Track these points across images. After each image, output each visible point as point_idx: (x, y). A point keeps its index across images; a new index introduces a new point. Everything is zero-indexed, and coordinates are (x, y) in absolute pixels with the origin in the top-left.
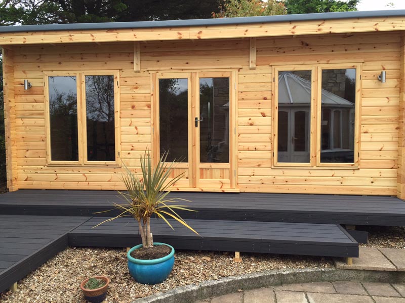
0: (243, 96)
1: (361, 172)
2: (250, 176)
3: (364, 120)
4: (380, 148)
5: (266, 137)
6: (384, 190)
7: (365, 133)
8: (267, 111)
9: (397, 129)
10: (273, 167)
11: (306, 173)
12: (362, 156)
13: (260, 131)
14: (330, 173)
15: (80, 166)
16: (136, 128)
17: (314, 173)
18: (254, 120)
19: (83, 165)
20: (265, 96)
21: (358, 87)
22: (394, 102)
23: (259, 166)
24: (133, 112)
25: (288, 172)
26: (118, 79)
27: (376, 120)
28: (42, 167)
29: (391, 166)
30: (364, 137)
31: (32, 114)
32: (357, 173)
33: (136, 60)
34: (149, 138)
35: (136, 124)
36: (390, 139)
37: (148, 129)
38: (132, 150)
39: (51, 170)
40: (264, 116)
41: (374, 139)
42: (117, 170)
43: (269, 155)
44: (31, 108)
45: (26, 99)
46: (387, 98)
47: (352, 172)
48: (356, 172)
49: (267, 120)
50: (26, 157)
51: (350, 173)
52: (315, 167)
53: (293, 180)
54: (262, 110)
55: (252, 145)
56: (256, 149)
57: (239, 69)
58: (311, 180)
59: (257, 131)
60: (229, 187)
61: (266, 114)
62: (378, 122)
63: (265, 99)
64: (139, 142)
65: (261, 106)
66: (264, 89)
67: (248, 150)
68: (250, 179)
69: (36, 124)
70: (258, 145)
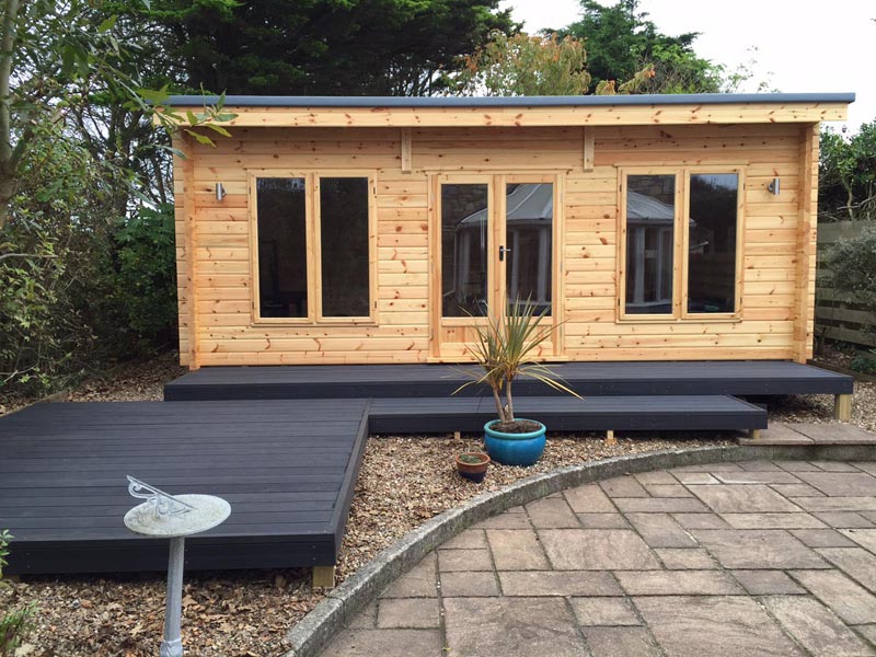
0: (573, 212)
1: (745, 327)
2: (583, 336)
3: (749, 249)
4: (770, 291)
5: (609, 276)
6: (775, 352)
7: (750, 268)
8: (610, 236)
9: (793, 262)
10: (618, 322)
11: (666, 329)
12: (745, 303)
13: (599, 267)
14: (701, 329)
15: (309, 325)
16: (404, 263)
17: (678, 329)
18: (591, 250)
19: (315, 324)
20: (607, 212)
21: (740, 201)
22: (790, 223)
23: (597, 320)
24: (399, 237)
25: (640, 329)
26: (375, 184)
27: (766, 249)
28: (243, 328)
29: (785, 316)
30: (749, 275)
31: (227, 241)
32: (739, 328)
33: (406, 154)
34: (424, 278)
35: (404, 257)
36: (784, 277)
37: (423, 265)
38: (396, 298)
39: (260, 333)
40: (604, 242)
41: (763, 277)
42: (372, 332)
43: (611, 303)
44: (225, 230)
45: (217, 216)
46: (781, 217)
47: (731, 326)
48: (737, 325)
49: (610, 250)
50: (214, 312)
51: (728, 328)
52: (679, 321)
53: (649, 341)
54: (601, 235)
55: (587, 289)
56: (592, 295)
57: (568, 171)
58: (673, 340)
59: (594, 267)
60: (551, 353)
61: (608, 241)
62: (768, 252)
63: (607, 217)
64: (407, 285)
65: (601, 228)
66: (604, 202)
67: (581, 295)
68: (584, 340)
69: (233, 258)
70: (596, 289)
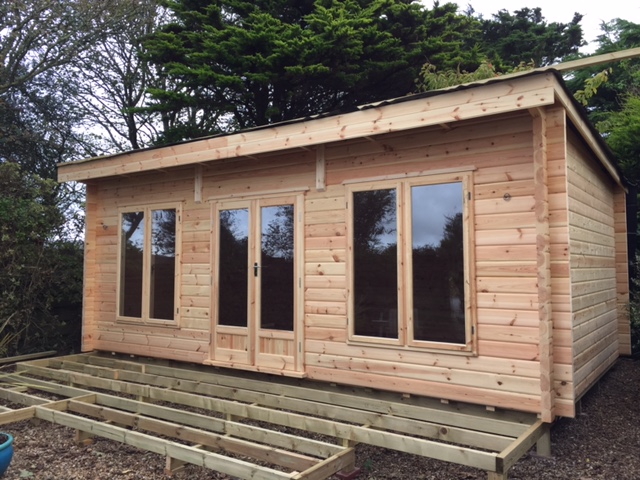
0: (311, 230)
1: (483, 363)
2: (320, 354)
4: (510, 320)
5: (340, 294)
6: (522, 400)
7: (483, 291)
8: (341, 253)
9: (537, 285)
11: (393, 355)
12: (479, 334)
13: (332, 285)
14: (431, 359)
15: (142, 324)
16: (196, 277)
17: (406, 357)
18: (325, 267)
19: (146, 324)
20: (338, 230)
21: (465, 212)
22: (531, 236)
23: (331, 338)
24: (194, 255)
25: (370, 352)
26: (180, 214)
27: (502, 268)
28: (112, 323)
29: (533, 355)
30: (483, 300)
31: (108, 259)
32: (474, 363)
34: (207, 290)
35: (196, 271)
36: (527, 305)
38: (191, 306)
39: (120, 328)
40: (337, 261)
41: (500, 304)
42: (176, 333)
43: (342, 322)
44: (108, 251)
45: (105, 241)
46: (519, 230)
47: (465, 360)
48: (472, 360)
49: (341, 267)
50: (101, 310)
51: (462, 362)
52: (406, 348)
53: (378, 367)
54: (334, 252)
55: (322, 306)
56: (327, 313)
57: (306, 193)
58: (401, 369)
59: (328, 285)
60: (293, 368)
61: (340, 258)
62: (505, 272)
63: (338, 234)
64: (197, 295)
65: (333, 245)
66: (336, 220)
67: (318, 312)
68: (320, 358)
69: (110, 271)
70: (329, 306)
